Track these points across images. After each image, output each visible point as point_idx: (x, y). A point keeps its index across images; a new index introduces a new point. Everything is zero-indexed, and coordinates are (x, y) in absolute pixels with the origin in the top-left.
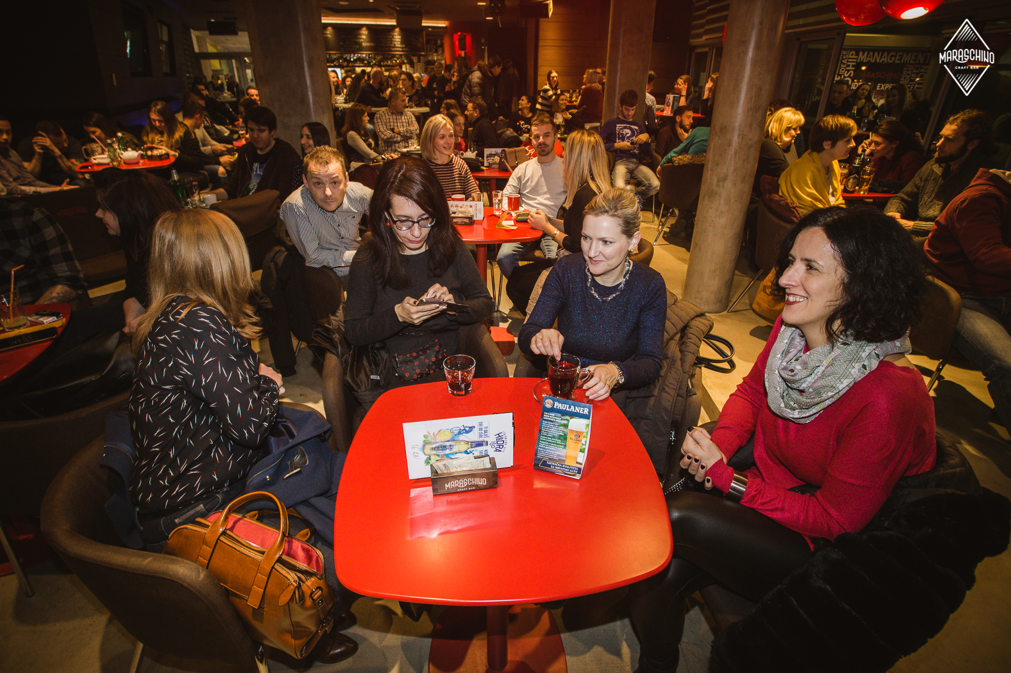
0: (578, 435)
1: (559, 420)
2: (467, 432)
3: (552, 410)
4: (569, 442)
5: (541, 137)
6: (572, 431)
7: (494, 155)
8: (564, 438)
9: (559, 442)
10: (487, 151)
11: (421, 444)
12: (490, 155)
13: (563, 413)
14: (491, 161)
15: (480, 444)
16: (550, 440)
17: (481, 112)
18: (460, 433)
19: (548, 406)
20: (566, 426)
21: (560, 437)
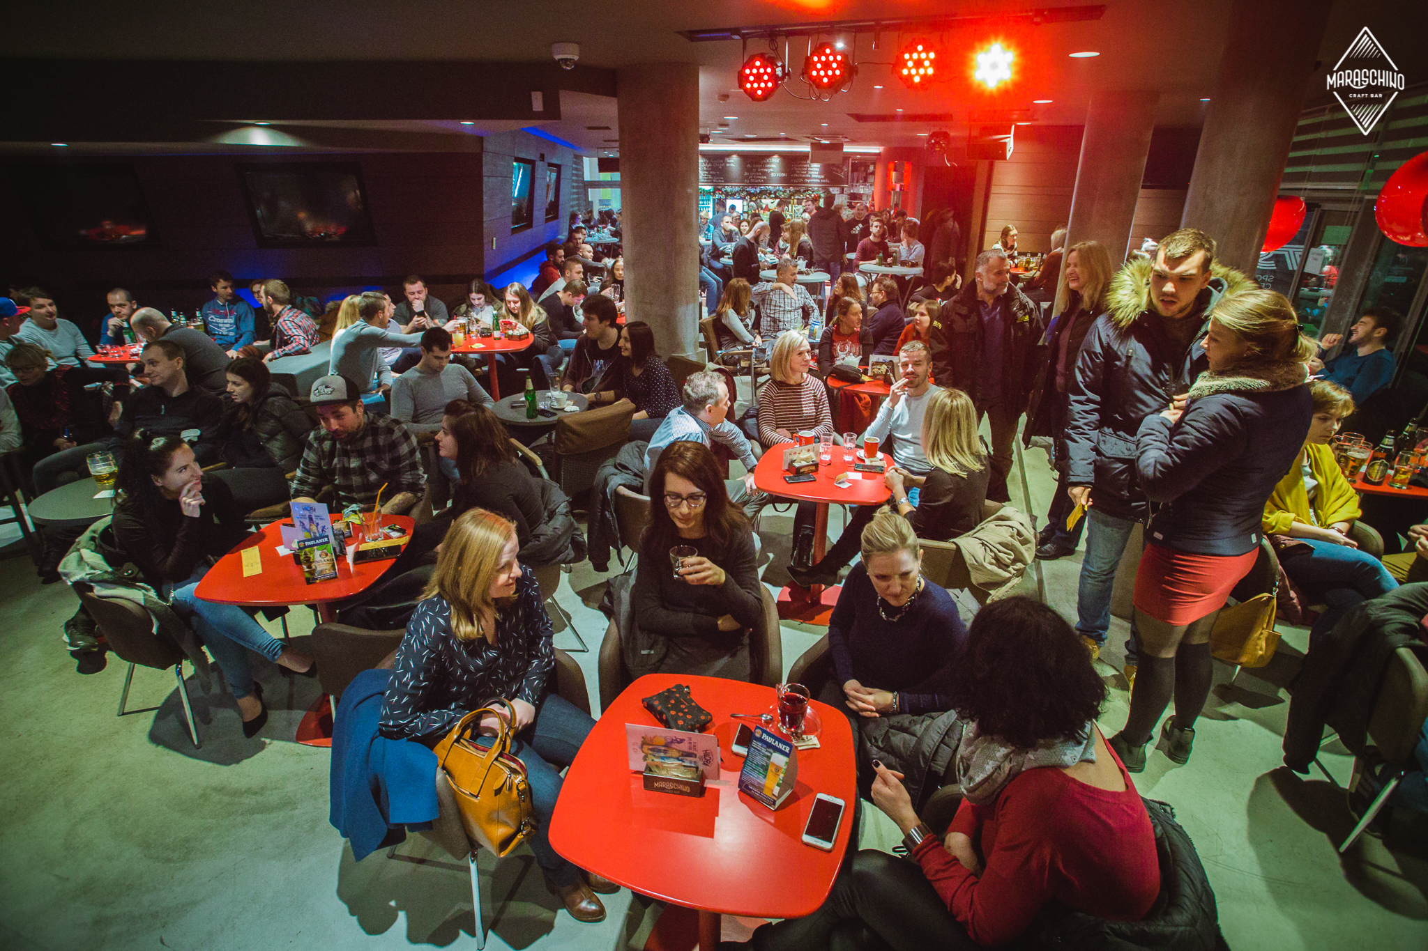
0: (778, 769)
1: (764, 751)
2: (679, 743)
3: (760, 740)
4: (770, 774)
5: (910, 366)
6: (773, 764)
7: (883, 363)
8: (766, 768)
9: (761, 770)
10: (873, 358)
11: (640, 743)
12: (877, 363)
13: (769, 745)
14: (876, 370)
15: (689, 755)
16: (754, 766)
17: (888, 294)
18: (672, 742)
19: (758, 735)
20: (769, 758)
21: (762, 766)
